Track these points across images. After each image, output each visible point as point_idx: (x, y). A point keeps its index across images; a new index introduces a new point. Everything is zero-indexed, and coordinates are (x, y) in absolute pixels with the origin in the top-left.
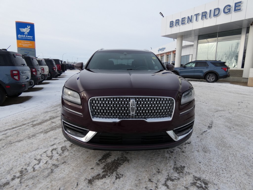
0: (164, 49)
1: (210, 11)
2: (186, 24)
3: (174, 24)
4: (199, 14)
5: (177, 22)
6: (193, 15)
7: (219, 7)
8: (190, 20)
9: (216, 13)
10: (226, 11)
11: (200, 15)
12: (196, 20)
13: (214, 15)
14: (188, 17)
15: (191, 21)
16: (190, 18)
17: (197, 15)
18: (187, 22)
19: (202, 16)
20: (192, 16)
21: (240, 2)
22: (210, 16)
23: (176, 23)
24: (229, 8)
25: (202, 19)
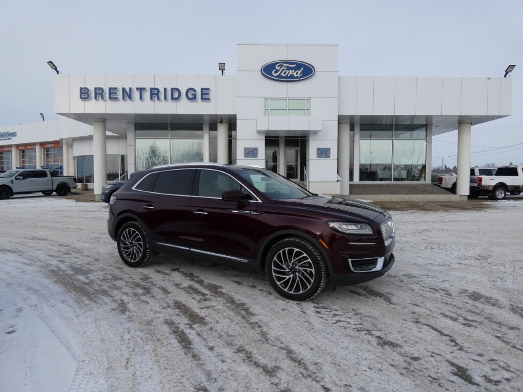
0: (13, 135)
1: (165, 89)
2: (118, 101)
3: (93, 94)
4: (144, 89)
5: (99, 93)
6: (134, 88)
7: (177, 87)
8: (128, 94)
9: (176, 95)
10: (190, 96)
11: (146, 91)
12: (141, 98)
13: (173, 98)
14: (124, 90)
15: (130, 98)
16: (128, 91)
17: (141, 90)
18: (120, 96)
19: (152, 94)
20: (130, 89)
21: (208, 89)
22: (165, 98)
23: (96, 94)
24: (193, 93)
25: (151, 98)
